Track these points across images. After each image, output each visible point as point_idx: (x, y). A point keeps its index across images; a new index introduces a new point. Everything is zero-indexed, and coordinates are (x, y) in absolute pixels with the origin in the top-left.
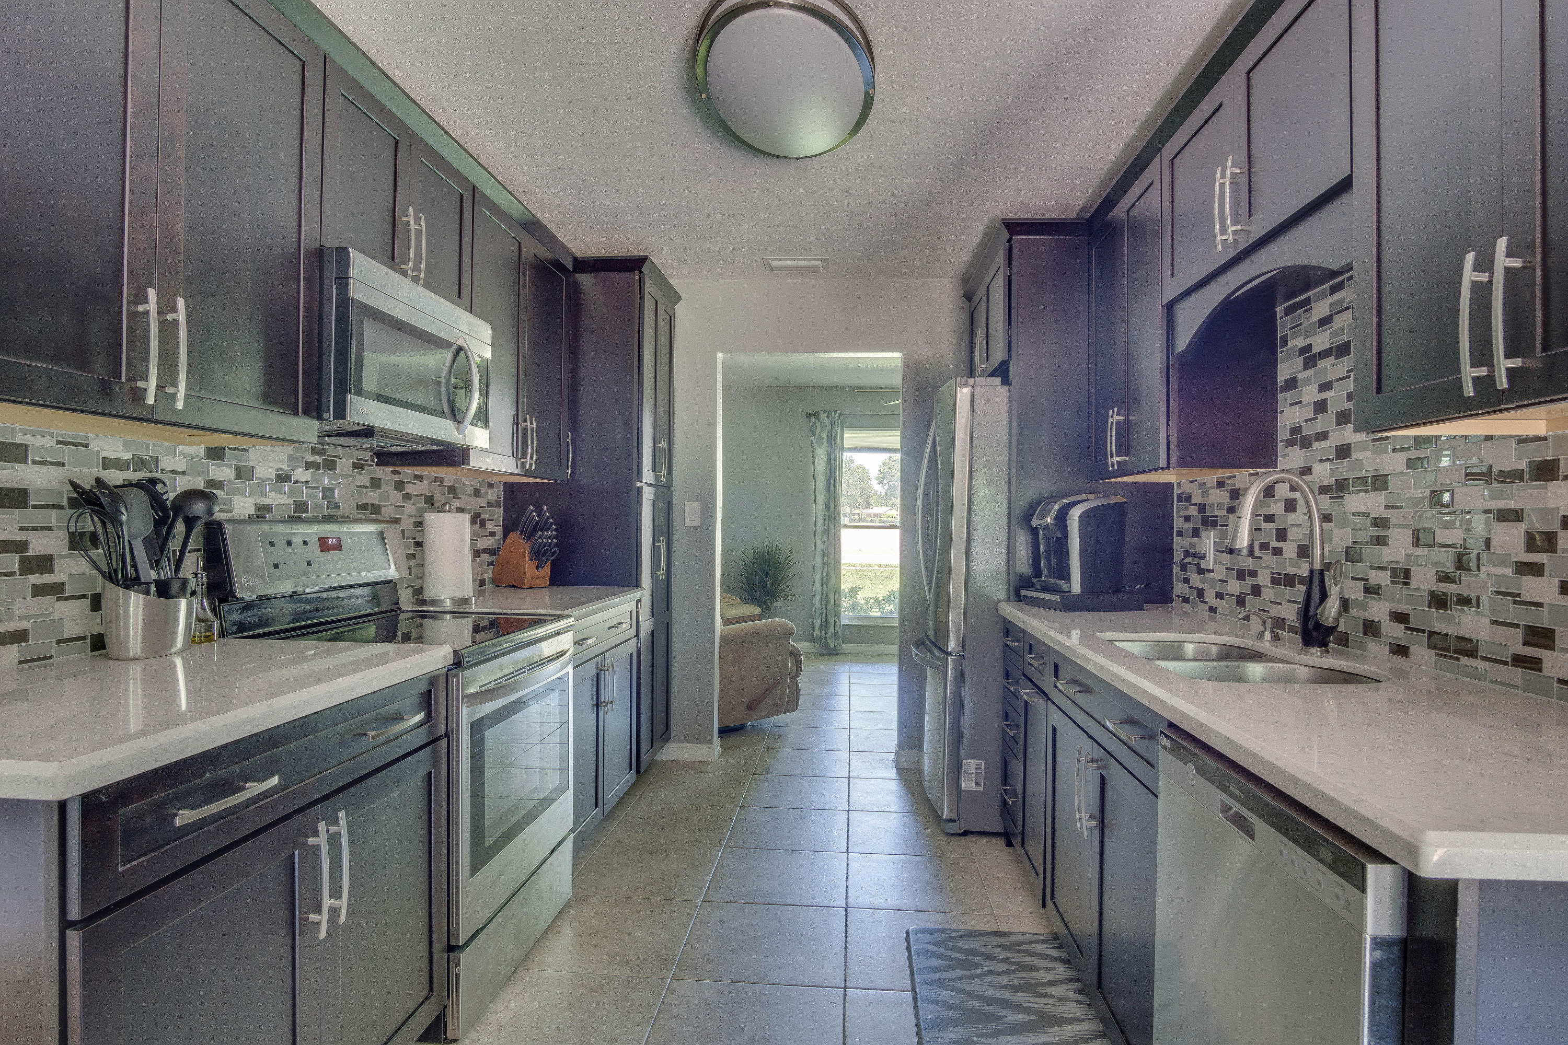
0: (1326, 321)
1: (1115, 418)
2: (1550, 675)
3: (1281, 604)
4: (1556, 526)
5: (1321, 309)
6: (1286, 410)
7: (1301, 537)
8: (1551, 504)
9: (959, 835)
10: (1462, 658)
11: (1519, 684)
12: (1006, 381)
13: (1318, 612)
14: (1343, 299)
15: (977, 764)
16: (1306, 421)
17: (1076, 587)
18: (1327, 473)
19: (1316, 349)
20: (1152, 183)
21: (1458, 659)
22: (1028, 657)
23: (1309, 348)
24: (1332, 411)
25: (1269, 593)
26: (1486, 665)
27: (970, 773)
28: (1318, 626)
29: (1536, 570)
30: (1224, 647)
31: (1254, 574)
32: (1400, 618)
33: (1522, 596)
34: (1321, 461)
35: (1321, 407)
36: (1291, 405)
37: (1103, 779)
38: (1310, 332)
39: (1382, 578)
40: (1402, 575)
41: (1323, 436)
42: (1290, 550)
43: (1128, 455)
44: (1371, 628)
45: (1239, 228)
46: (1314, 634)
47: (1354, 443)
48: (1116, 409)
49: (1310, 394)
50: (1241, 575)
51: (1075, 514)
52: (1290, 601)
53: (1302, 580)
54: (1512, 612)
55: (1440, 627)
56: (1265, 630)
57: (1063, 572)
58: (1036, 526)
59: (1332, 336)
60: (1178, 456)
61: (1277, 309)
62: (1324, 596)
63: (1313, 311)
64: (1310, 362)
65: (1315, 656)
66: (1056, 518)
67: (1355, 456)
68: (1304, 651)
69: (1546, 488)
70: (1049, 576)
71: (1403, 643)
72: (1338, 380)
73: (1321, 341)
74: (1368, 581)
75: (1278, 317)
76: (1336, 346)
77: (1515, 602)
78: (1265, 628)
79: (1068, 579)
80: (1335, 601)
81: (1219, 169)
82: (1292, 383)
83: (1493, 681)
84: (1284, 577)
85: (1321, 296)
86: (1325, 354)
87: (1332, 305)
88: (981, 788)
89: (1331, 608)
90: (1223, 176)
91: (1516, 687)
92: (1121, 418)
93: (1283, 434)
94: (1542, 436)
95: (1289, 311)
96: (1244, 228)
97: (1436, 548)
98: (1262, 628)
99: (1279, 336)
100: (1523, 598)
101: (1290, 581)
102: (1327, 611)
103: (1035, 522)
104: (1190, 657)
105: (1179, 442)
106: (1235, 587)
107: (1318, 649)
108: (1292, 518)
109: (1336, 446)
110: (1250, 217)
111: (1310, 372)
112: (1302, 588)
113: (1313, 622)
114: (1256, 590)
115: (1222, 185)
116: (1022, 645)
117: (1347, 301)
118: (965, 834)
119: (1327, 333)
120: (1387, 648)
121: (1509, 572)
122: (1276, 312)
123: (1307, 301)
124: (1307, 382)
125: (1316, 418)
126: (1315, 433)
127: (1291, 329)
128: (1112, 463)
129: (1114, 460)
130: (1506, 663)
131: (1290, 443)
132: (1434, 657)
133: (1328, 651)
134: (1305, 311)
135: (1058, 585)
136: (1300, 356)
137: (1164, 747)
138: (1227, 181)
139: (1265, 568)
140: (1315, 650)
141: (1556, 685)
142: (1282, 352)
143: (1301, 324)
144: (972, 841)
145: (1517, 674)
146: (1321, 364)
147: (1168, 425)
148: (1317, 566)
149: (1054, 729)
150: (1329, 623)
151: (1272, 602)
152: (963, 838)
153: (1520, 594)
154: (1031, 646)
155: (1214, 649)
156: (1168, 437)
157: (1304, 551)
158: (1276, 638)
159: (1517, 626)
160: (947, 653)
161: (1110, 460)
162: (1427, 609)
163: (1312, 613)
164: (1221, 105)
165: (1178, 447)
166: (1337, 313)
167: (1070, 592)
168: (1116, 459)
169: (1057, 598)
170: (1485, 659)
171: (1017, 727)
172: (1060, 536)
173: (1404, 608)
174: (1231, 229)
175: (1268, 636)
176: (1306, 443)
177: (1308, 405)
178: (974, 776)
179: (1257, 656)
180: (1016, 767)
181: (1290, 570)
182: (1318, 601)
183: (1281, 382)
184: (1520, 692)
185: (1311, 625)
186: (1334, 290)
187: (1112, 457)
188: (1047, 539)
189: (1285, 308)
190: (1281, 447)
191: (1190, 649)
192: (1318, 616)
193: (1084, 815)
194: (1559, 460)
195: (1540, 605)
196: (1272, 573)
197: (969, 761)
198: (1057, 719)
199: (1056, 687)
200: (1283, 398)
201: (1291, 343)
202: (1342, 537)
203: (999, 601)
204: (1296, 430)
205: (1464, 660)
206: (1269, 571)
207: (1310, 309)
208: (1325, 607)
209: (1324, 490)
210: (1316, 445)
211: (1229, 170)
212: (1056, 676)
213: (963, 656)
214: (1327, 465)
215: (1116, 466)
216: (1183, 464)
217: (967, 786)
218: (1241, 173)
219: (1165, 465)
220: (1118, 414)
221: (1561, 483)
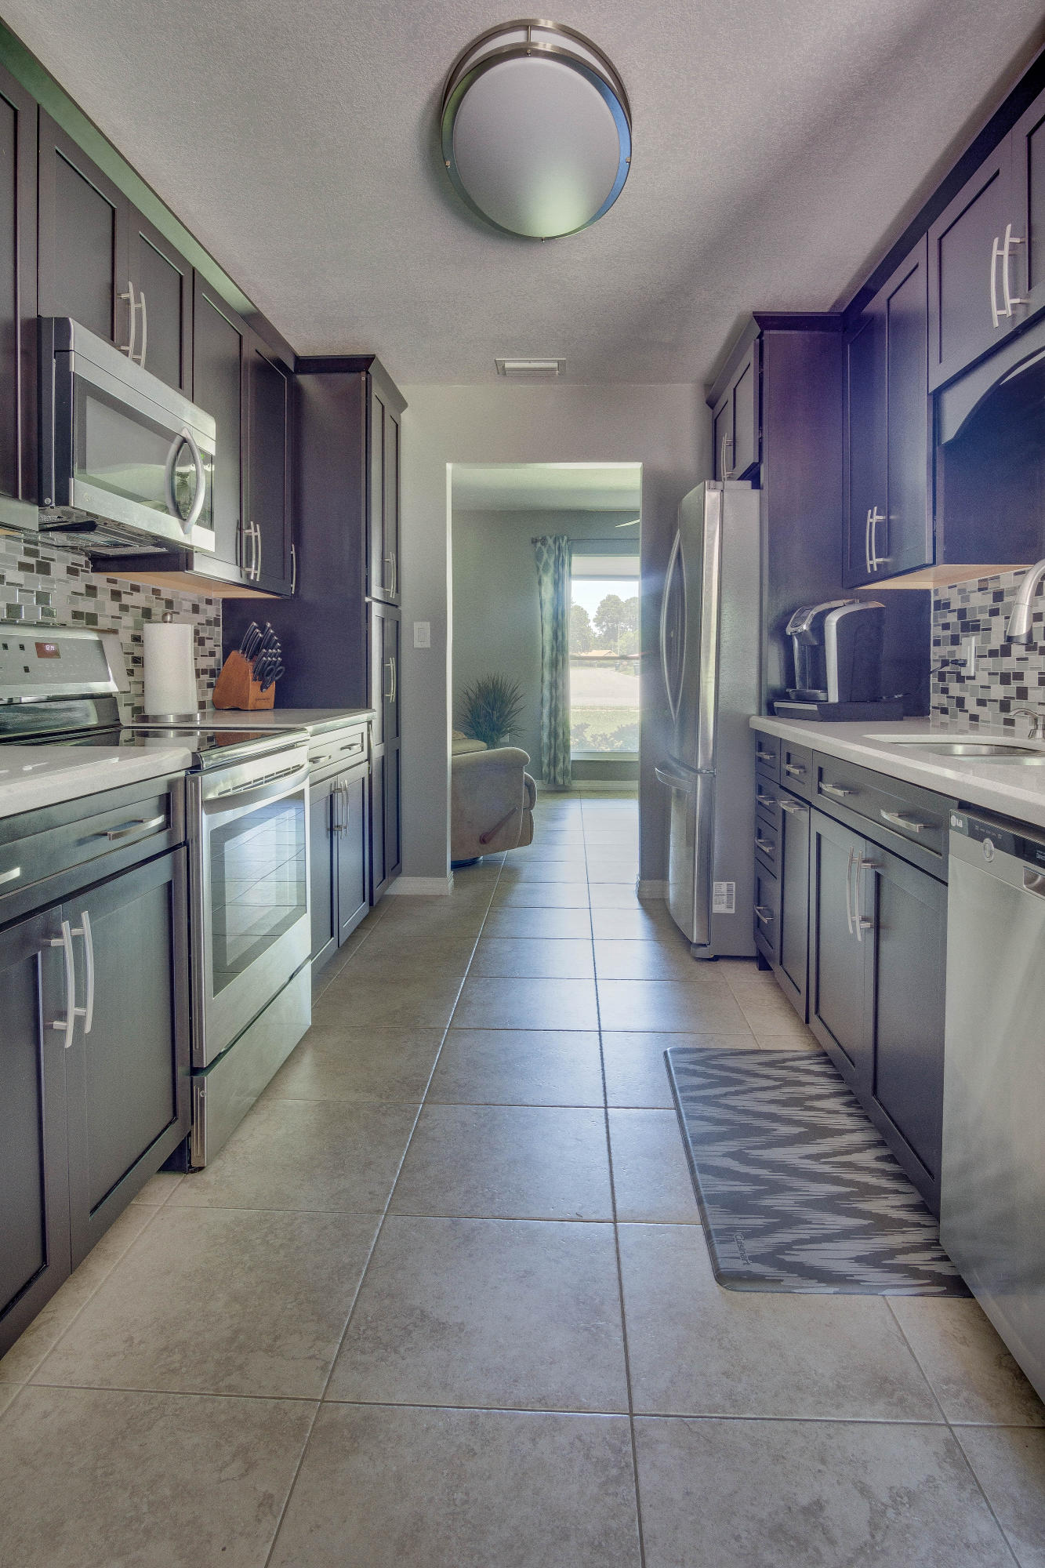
1: (874, 518)
9: (710, 960)
12: (755, 485)
15: (728, 885)
17: (833, 696)
20: (917, 265)
22: (789, 767)
25: (1035, 694)
27: (721, 895)
30: (994, 747)
31: (1019, 676)
37: (878, 876)
43: (888, 555)
45: (1017, 301)
48: (876, 508)
50: (1005, 679)
51: (832, 621)
56: (1036, 728)
57: (820, 683)
58: (790, 633)
60: (945, 551)
66: (811, 625)
70: (804, 686)
78: (1037, 725)
79: (825, 689)
81: (996, 240)
88: (733, 911)
90: (1001, 247)
92: (881, 518)
96: (1023, 301)
98: (1032, 726)
103: (789, 630)
104: (960, 754)
105: (945, 537)
106: (998, 692)
110: (1030, 288)
114: (1022, 693)
115: (1000, 258)
116: (778, 757)
118: (716, 958)
128: (872, 566)
129: (874, 562)
135: (815, 694)
137: (957, 829)
138: (1006, 253)
139: (1032, 669)
144: (723, 965)
147: (934, 520)
149: (819, 836)
151: (1040, 703)
152: (713, 962)
154: (789, 756)
155: (984, 748)
156: (934, 532)
160: (697, 772)
161: (869, 562)
164: (997, 173)
165: (945, 543)
167: (827, 701)
168: (876, 561)
169: (814, 707)
171: (772, 843)
172: (816, 643)
174: (1009, 301)
175: (1038, 733)
178: (725, 898)
179: (1031, 753)
180: (773, 887)
187: (871, 559)
188: (802, 647)
191: (959, 749)
193: (857, 918)
196: (1040, 674)
197: (720, 883)
198: (821, 824)
199: (819, 790)
203: (749, 717)
206: (1037, 672)
211: (1008, 240)
212: (820, 779)
213: (713, 772)
215: (876, 569)
216: (949, 560)
217: (719, 908)
218: (1021, 243)
219: (928, 559)
220: (878, 514)
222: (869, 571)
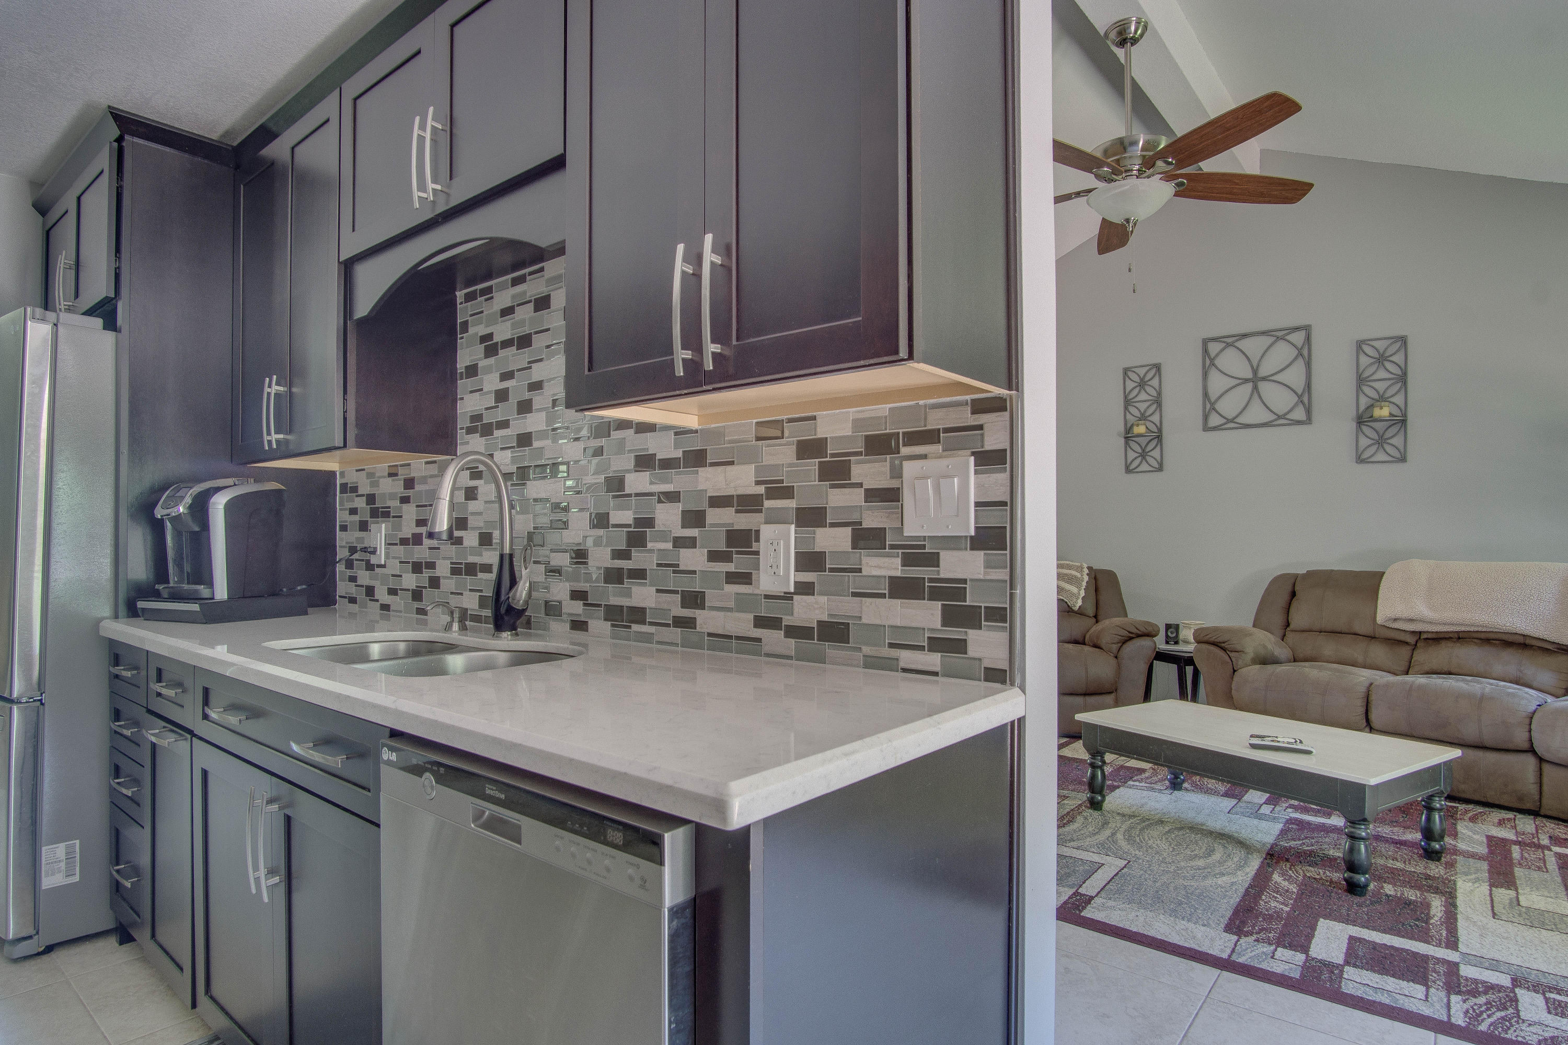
0: (507, 312)
1: (273, 388)
2: (702, 631)
3: (461, 594)
4: (704, 505)
5: (503, 299)
6: (466, 397)
7: (482, 524)
8: (700, 487)
9: (39, 954)
10: (632, 625)
11: (679, 642)
12: (111, 324)
13: (511, 595)
14: (525, 293)
15: (67, 847)
16: (487, 409)
17: (221, 591)
18: (508, 461)
19: (497, 338)
20: (327, 121)
21: (630, 627)
22: (157, 687)
23: (489, 336)
24: (513, 400)
25: (449, 584)
26: (652, 629)
27: (56, 862)
28: (510, 609)
29: (690, 543)
30: (411, 643)
31: (431, 565)
32: (578, 595)
33: (680, 566)
34: (502, 449)
35: (502, 396)
36: (471, 392)
37: (288, 819)
38: (491, 321)
39: (562, 560)
40: (580, 556)
41: (504, 424)
42: (470, 539)
43: (290, 432)
44: (552, 609)
45: (439, 187)
46: (506, 618)
47: (535, 432)
48: (276, 377)
49: (491, 382)
50: (417, 568)
51: (219, 503)
52: (471, 590)
53: (487, 568)
54: (672, 581)
55: (615, 601)
56: (453, 621)
57: (202, 574)
58: (162, 516)
59: (514, 326)
60: (356, 435)
61: (458, 293)
62: (513, 582)
63: (495, 301)
64: (491, 351)
65: (506, 640)
66: (191, 507)
67: (536, 444)
68: (496, 637)
69: (698, 474)
70: (181, 581)
71: (583, 619)
72: (519, 370)
73: (503, 331)
74: (549, 564)
75: (458, 301)
76: (518, 337)
77: (674, 572)
78: (453, 618)
79: (210, 584)
80: (525, 583)
81: (417, 119)
82: (472, 371)
83: (659, 643)
84: (465, 566)
85: (503, 287)
86: (507, 344)
87: (513, 297)
88: (76, 878)
89: (522, 591)
90: (423, 128)
91: (677, 645)
92: (281, 389)
93: (463, 422)
94: (694, 429)
95: (470, 297)
96: (444, 189)
97: (610, 529)
98: (448, 619)
99: (459, 321)
100: (682, 568)
101: (471, 569)
102: (518, 594)
103: (159, 512)
104: (376, 658)
105: (358, 420)
106: (410, 581)
107: (509, 633)
108: (473, 506)
109: (517, 435)
110: (451, 178)
111: (492, 361)
112: (493, 576)
113: (505, 607)
114: (435, 582)
115: (421, 139)
116: (144, 673)
117: (528, 294)
118: (49, 949)
119: (509, 324)
120: (568, 626)
121: (669, 546)
122: (456, 296)
123: (489, 290)
124: (488, 370)
125: (497, 407)
126: (496, 421)
127: (472, 315)
128: (270, 442)
129: (271, 437)
130: (668, 625)
131: (470, 431)
132: (609, 627)
133: (517, 634)
134: (486, 300)
135: (196, 591)
136: (481, 343)
137: (389, 763)
138: (428, 135)
139: (444, 558)
140: (506, 635)
141: (706, 638)
142: (462, 338)
143: (482, 312)
144: (60, 957)
145: (676, 634)
146: (502, 353)
147: (345, 399)
148: (507, 550)
149: (205, 773)
150: (519, 605)
151: (452, 593)
152: (45, 958)
153: (678, 564)
154: (160, 672)
155: (402, 646)
156: (345, 412)
157: (485, 539)
158: (463, 628)
159: (676, 592)
160: (13, 702)
161: (266, 438)
162: (603, 585)
163: (503, 598)
164: (421, 51)
165: (357, 425)
166: (518, 305)
167: (213, 599)
168: (275, 437)
169: (195, 607)
170: (651, 624)
171: (136, 782)
172: (197, 529)
173: (582, 586)
174: (431, 186)
175: (456, 626)
176: (487, 430)
177: (490, 392)
178: (63, 865)
179: (451, 648)
180: (138, 837)
181: (472, 559)
182: (508, 585)
183: (461, 368)
184: (680, 649)
185: (503, 610)
186: (516, 282)
187: (269, 434)
188: (178, 534)
189: (466, 295)
190: (460, 433)
191: (375, 650)
192: (510, 600)
193: (262, 872)
194: (706, 449)
195: (694, 572)
196: (452, 563)
197: (55, 846)
198: (206, 757)
199: (206, 717)
200: (463, 385)
201: (472, 330)
202: (524, 524)
203: (100, 619)
204: (476, 418)
205: (635, 627)
206: (448, 562)
207: (492, 298)
208: (517, 589)
209: (507, 476)
210: (498, 433)
211: (430, 122)
212: (206, 702)
213: (38, 701)
214: (508, 453)
215: (275, 446)
216: (362, 443)
217: (49, 882)
218: (442, 130)
219: (339, 442)
220: (278, 384)
221: (710, 469)
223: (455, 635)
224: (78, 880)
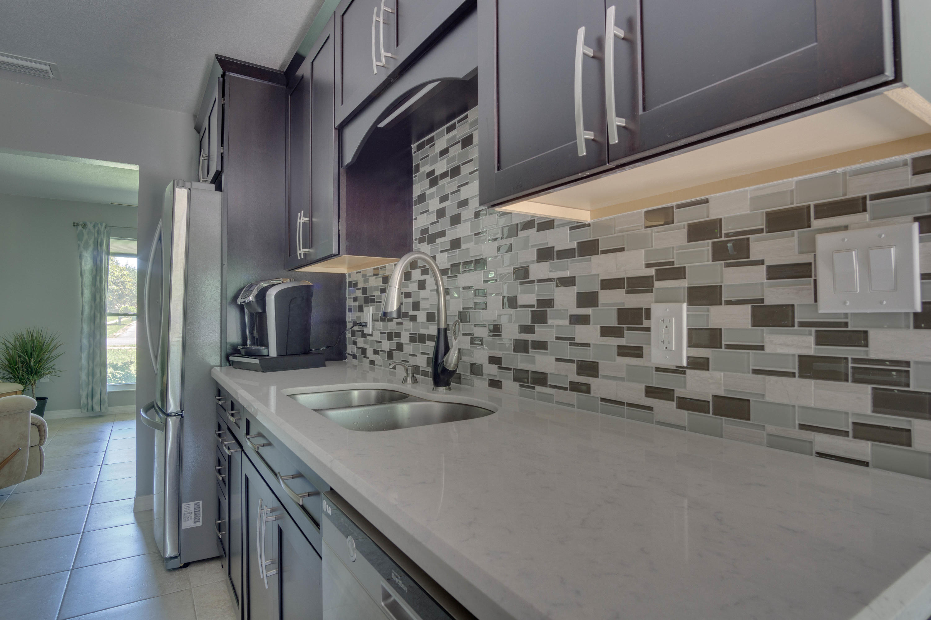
0: (444, 152)
1: (302, 219)
2: (596, 396)
3: (416, 356)
4: (597, 287)
5: (440, 144)
6: (418, 217)
7: (428, 307)
8: (594, 272)
9: (181, 567)
10: (536, 387)
11: (575, 403)
12: (219, 188)
13: (445, 359)
14: (455, 136)
15: (195, 504)
16: (431, 224)
17: (273, 351)
18: (445, 260)
19: (437, 173)
20: (329, 37)
21: (534, 388)
23: (433, 172)
24: (448, 216)
25: (408, 348)
26: (553, 391)
27: (189, 513)
28: (445, 370)
29: (584, 320)
30: (380, 391)
31: (398, 335)
32: (494, 360)
33: (576, 339)
34: (441, 252)
35: (441, 213)
36: (422, 213)
37: (281, 531)
38: (434, 162)
39: (482, 333)
40: (496, 330)
41: (442, 234)
42: (422, 316)
43: (311, 246)
44: (476, 369)
45: (389, 55)
46: (442, 377)
47: (463, 237)
48: (303, 212)
49: (434, 205)
50: (390, 337)
51: (271, 294)
52: (422, 353)
53: (431, 338)
54: (568, 352)
55: (522, 366)
56: (408, 376)
57: (263, 341)
58: (241, 303)
59: (448, 163)
60: (346, 246)
61: (413, 146)
62: (447, 349)
63: (436, 146)
64: (434, 182)
65: (442, 393)
66: (257, 297)
67: (464, 246)
68: (435, 390)
69: (590, 261)
70: (251, 345)
71: (497, 379)
72: (452, 193)
73: (441, 167)
74: (473, 335)
75: (413, 151)
76: (451, 170)
77: (571, 344)
78: (408, 374)
79: (267, 346)
80: (455, 350)
81: (376, 9)
82: (422, 198)
83: (557, 402)
84: (418, 336)
85: (440, 135)
86: (444, 175)
87: (448, 141)
89: (453, 356)
90: (378, 15)
91: (573, 406)
92: (307, 219)
93: (417, 235)
94: (587, 223)
95: (420, 147)
96: (393, 56)
97: (518, 309)
98: (405, 375)
99: (413, 165)
100: (577, 341)
101: (422, 338)
102: (450, 359)
103: (240, 301)
105: (347, 235)
106: (386, 345)
107: (444, 388)
108: (423, 294)
109: (451, 240)
110: (397, 45)
111: (434, 189)
112: (433, 344)
113: (441, 368)
114: (400, 347)
115: (377, 23)
116: (227, 403)
117: (457, 137)
118: (186, 565)
119: (445, 161)
120: (486, 383)
121: (567, 322)
122: (411, 148)
123: (432, 139)
124: (432, 196)
125: (437, 222)
126: (437, 232)
127: (421, 159)
128: (300, 254)
129: (301, 251)
130: (565, 389)
131: (421, 241)
132: (518, 387)
133: (450, 389)
134: (430, 147)
135: (259, 351)
136: (427, 178)
138: (381, 20)
139: (406, 330)
140: (442, 389)
141: (600, 402)
142: (416, 176)
143: (428, 156)
144: (192, 571)
145: (573, 397)
146: (441, 183)
147: (339, 221)
148: (443, 326)
149: (248, 481)
150: (451, 368)
151: (411, 355)
152: (184, 570)
153: (574, 338)
154: (232, 404)
155: (373, 393)
156: (339, 231)
157: (431, 317)
158: (415, 381)
159: (572, 361)
160: (168, 415)
161: (299, 252)
162: (513, 353)
163: (440, 361)
165: (347, 239)
166: (451, 146)
167: (268, 356)
168: (303, 251)
169: (256, 361)
170: (552, 386)
172: (260, 311)
173: (497, 353)
174: (383, 54)
175: (409, 380)
176: (431, 239)
177: (432, 212)
178: (193, 515)
179: (403, 397)
180: (225, 504)
181: (422, 331)
182: (443, 351)
183: (415, 197)
184: (576, 409)
185: (439, 370)
186: (449, 130)
187: (300, 249)
188: (251, 315)
189: (418, 146)
190: (415, 243)
191: (355, 396)
192: (444, 363)
193: (264, 564)
194: (598, 240)
195: (588, 345)
196: (410, 334)
197: (189, 503)
198: (248, 470)
200: (417, 209)
201: (421, 170)
202: (456, 306)
203: (212, 367)
204: (425, 231)
205: (539, 388)
206: (408, 333)
207: (434, 145)
208: (449, 356)
209: (444, 272)
210: (438, 241)
211: (383, 8)
212: (248, 430)
213: (182, 415)
214: (445, 254)
215: (303, 257)
216: (350, 252)
217: (187, 524)
218: (391, 13)
219: (335, 251)
220: (304, 216)
221: (600, 256)
222: (299, 258)
223: (408, 388)
224: (201, 525)
